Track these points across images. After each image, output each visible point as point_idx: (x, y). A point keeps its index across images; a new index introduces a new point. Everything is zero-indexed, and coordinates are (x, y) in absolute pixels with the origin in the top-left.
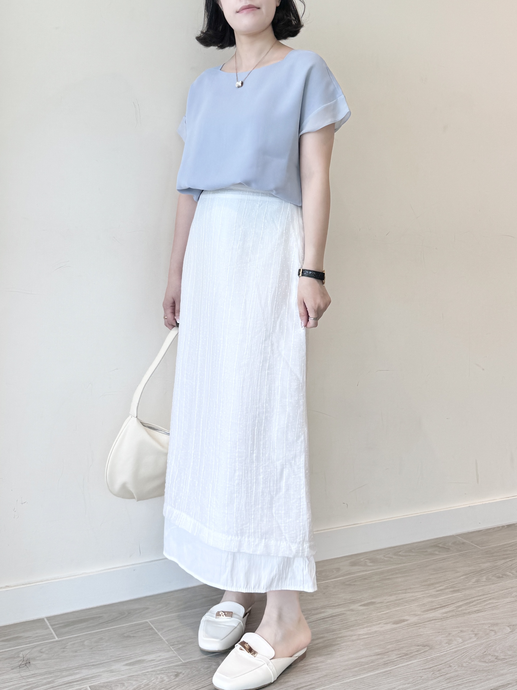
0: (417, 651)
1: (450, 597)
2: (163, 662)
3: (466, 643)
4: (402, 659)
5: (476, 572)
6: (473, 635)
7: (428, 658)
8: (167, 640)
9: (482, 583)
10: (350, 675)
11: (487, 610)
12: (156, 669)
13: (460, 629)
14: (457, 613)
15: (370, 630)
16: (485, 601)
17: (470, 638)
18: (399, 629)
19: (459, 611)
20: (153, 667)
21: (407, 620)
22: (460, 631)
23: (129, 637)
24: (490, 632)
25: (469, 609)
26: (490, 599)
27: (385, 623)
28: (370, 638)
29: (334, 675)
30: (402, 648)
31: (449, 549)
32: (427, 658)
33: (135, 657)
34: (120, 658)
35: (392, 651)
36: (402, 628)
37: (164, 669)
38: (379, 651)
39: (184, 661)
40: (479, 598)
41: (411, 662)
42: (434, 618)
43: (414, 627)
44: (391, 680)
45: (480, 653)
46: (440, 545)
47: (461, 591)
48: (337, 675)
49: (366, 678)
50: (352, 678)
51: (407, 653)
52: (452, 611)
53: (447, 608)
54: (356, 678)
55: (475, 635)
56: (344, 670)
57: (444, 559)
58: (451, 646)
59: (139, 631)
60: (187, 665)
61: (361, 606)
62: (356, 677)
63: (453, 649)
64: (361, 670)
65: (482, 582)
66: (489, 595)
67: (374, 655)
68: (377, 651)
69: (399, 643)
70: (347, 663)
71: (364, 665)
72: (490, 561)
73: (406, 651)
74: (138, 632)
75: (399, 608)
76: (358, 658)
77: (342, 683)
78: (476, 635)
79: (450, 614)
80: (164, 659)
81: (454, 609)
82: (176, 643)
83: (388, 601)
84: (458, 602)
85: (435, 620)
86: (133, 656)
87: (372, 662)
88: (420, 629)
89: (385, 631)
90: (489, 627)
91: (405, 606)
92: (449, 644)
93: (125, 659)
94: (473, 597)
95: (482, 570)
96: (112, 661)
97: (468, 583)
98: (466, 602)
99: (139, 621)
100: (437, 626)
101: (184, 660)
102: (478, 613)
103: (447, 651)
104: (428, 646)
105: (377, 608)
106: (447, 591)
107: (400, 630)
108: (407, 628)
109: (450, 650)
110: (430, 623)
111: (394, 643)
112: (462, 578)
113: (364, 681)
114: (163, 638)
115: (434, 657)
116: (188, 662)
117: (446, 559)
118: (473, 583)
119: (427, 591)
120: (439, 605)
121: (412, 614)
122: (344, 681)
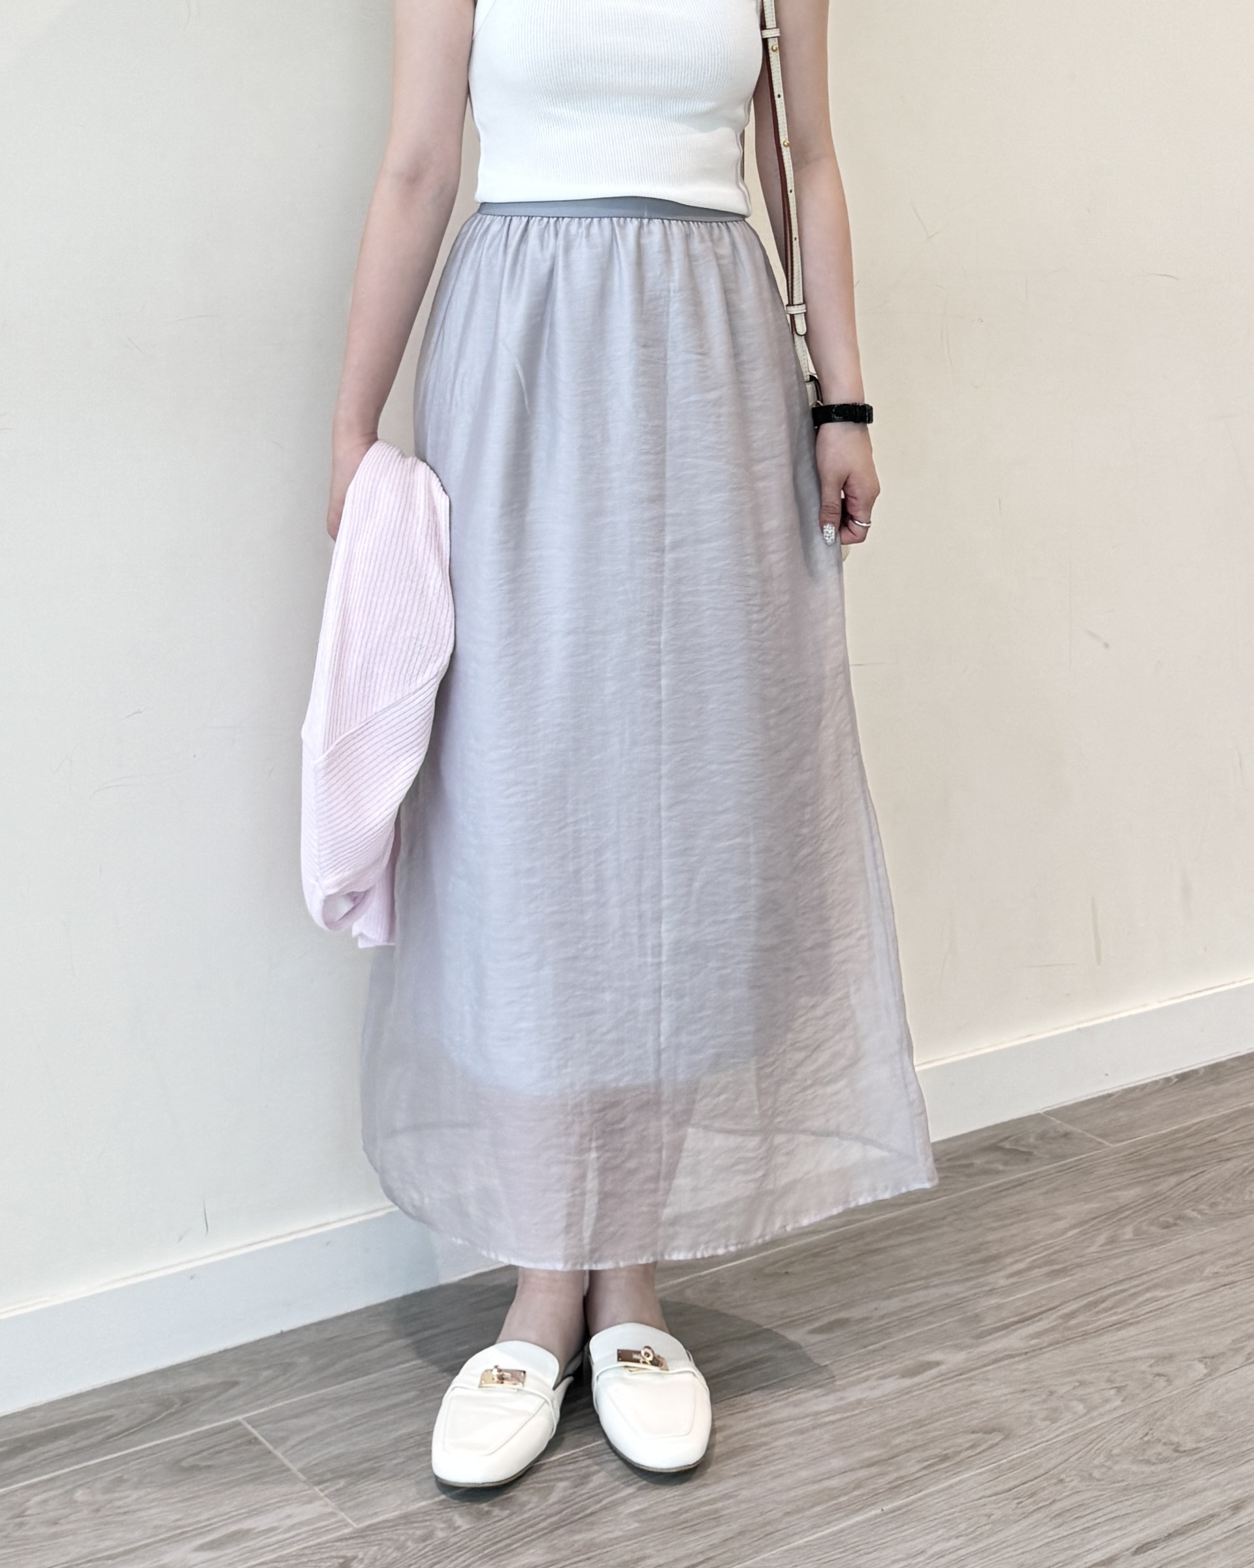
0: (972, 1447)
1: (1045, 1290)
2: (299, 1531)
3: (1095, 1414)
4: (934, 1472)
5: (1104, 1217)
6: (1113, 1392)
7: (1003, 1464)
8: (302, 1470)
9: (1125, 1246)
10: (805, 1527)
11: (1142, 1320)
12: (285, 1552)
13: (1078, 1377)
14: (1066, 1333)
15: (842, 1399)
16: (1135, 1295)
17: (1107, 1401)
18: (920, 1389)
19: (1069, 1329)
20: (274, 1550)
21: (937, 1364)
22: (1077, 1384)
23: (195, 1468)
24: (1157, 1378)
25: (1097, 1320)
26: (1148, 1290)
27: (880, 1374)
28: (845, 1422)
29: (763, 1530)
30: (933, 1440)
31: (1030, 1154)
32: (998, 1463)
33: (223, 1526)
34: (179, 1531)
35: (908, 1451)
36: (926, 1387)
37: (307, 1551)
38: (875, 1453)
39: (358, 1524)
40: (1119, 1288)
41: (958, 1479)
42: (1006, 1353)
43: (958, 1381)
44: (912, 1530)
45: (1132, 1439)
46: (1007, 1145)
47: (1072, 1273)
48: (769, 1529)
49: (846, 1532)
50: (810, 1535)
51: (946, 1454)
52: (1053, 1329)
53: (1039, 1321)
54: (820, 1534)
55: (1118, 1391)
56: (787, 1514)
57: (1021, 1185)
58: (1058, 1424)
59: (221, 1452)
60: (367, 1536)
61: (813, 1332)
62: (819, 1529)
63: (1063, 1432)
64: (832, 1511)
65: (1124, 1241)
66: (1145, 1278)
67: (861, 1468)
68: (867, 1454)
69: (924, 1429)
70: (792, 1494)
71: (839, 1496)
72: (1140, 1182)
73: (945, 1450)
74: (218, 1452)
75: (914, 1332)
76: (820, 1478)
77: (786, 1551)
78: (1119, 1389)
79: (1047, 1339)
80: (302, 1524)
81: (1055, 1323)
82: (329, 1476)
83: (882, 1313)
84: (1066, 1302)
85: (1011, 1356)
86: (216, 1523)
87: (858, 1486)
88: (974, 1384)
89: (885, 1398)
90: (1151, 1366)
91: (930, 1323)
92: (1054, 1421)
93: (194, 1532)
94: (1105, 1287)
95: (1121, 1209)
96: (162, 1540)
97: (1088, 1247)
98: (1085, 1302)
99: (219, 1420)
100: (1016, 1373)
101: (357, 1520)
102: (1119, 1329)
103: (1048, 1441)
104: (999, 1431)
105: (855, 1337)
106: (1036, 1272)
107: (921, 1392)
108: (939, 1385)
109: (1058, 1436)
110: (1000, 1367)
111: (909, 1428)
112: (1071, 1233)
113: (842, 1539)
114: (290, 1465)
115: (1018, 1457)
116: (369, 1527)
117: (1025, 1183)
118: (1101, 1246)
119: (982, 1280)
120: (1017, 1316)
121: (950, 1346)
122: (789, 1544)
